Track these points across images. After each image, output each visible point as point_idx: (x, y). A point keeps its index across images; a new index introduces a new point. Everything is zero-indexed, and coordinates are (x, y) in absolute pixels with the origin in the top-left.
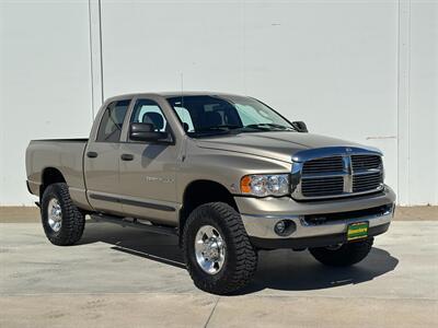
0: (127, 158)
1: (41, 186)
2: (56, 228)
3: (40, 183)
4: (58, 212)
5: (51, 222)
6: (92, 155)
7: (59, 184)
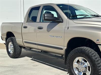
0: (40, 28)
1: (6, 38)
2: (11, 52)
3: (5, 37)
4: (12, 47)
5: (10, 50)
6: (25, 27)
7: (12, 37)
